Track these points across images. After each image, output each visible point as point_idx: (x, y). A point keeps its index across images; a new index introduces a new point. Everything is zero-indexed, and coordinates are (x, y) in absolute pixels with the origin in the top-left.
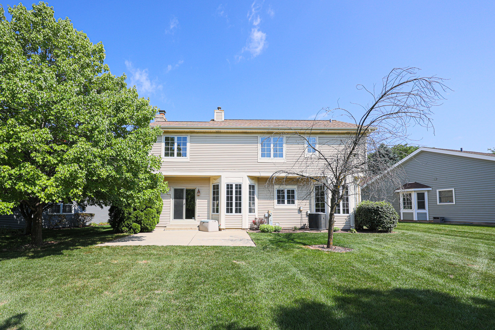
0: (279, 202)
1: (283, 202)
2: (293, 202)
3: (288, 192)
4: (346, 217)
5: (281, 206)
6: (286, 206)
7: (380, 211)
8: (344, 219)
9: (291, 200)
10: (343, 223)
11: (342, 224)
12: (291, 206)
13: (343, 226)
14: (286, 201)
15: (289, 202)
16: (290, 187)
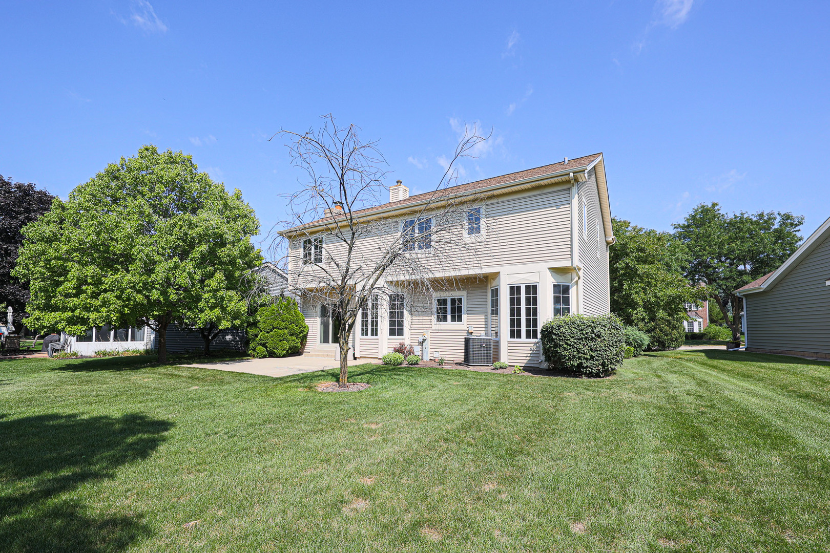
0: (439, 320)
1: (445, 319)
2: (460, 319)
3: (453, 301)
4: (532, 345)
5: (443, 326)
6: (449, 324)
7: (555, 334)
8: (529, 348)
9: (457, 315)
10: (526, 355)
11: (524, 358)
12: (456, 325)
13: (526, 361)
14: (449, 317)
15: (453, 319)
16: (456, 294)
